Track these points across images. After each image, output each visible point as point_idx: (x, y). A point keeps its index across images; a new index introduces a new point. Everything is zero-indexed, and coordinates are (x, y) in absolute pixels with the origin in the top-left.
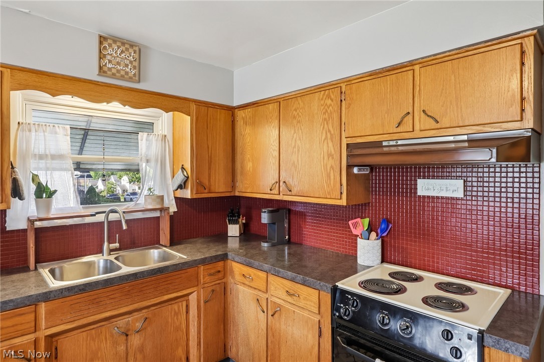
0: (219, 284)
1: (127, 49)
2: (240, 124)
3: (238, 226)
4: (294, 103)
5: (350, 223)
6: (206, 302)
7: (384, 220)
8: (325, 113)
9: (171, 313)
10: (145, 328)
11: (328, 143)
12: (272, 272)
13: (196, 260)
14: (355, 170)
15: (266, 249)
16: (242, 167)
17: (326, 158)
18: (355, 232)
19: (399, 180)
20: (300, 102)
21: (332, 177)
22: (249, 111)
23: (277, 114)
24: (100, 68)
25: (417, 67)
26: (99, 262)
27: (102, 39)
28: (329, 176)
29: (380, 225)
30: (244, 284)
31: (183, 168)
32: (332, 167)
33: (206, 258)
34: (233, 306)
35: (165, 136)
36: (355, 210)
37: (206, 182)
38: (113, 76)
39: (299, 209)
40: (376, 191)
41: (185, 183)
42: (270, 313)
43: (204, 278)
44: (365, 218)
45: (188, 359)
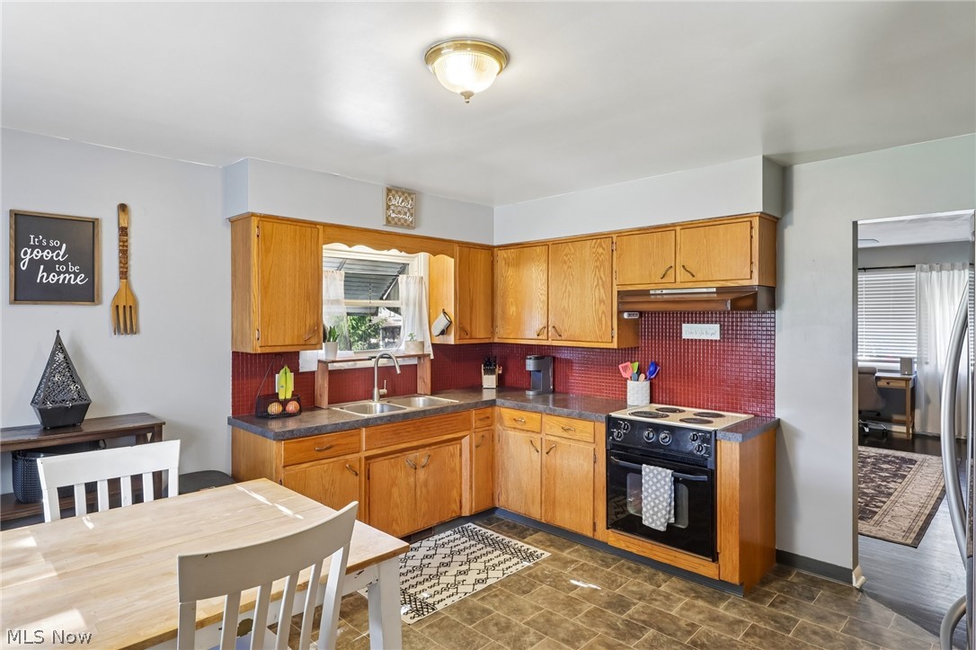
0: (488, 430)
1: (406, 198)
2: (500, 266)
3: (494, 376)
4: (564, 248)
5: (620, 366)
6: (477, 447)
7: (652, 363)
8: (596, 261)
9: (448, 454)
10: (429, 465)
11: (599, 290)
12: (548, 412)
13: (468, 404)
14: (626, 315)
15: (531, 397)
16: (503, 312)
17: (598, 303)
18: (625, 375)
19: (666, 325)
20: (571, 248)
21: (604, 322)
22: (511, 253)
23: (545, 257)
24: (387, 218)
25: (678, 228)
26: (376, 406)
27: (389, 190)
28: (600, 320)
29: (649, 368)
30: (515, 428)
31: (445, 313)
32: (603, 312)
33: (477, 403)
34: (503, 453)
35: (422, 278)
36: (625, 353)
37: (468, 328)
38: (396, 225)
39: (565, 355)
40: (645, 336)
41: (448, 327)
42: (544, 452)
43: (475, 423)
44: (635, 361)
45: (461, 502)
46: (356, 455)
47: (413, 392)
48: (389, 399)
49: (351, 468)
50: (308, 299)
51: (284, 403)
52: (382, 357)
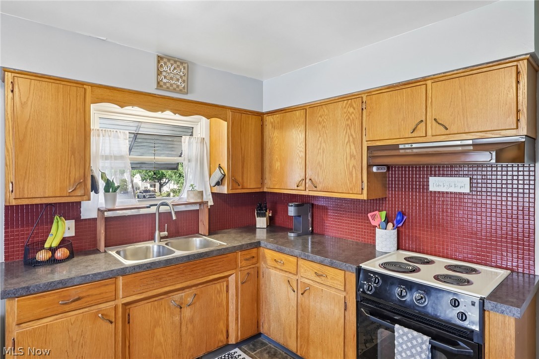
0: (253, 268)
1: (178, 66)
2: (268, 128)
3: (265, 219)
4: (319, 110)
5: (369, 215)
6: (243, 283)
7: (399, 213)
8: (347, 120)
9: (215, 292)
10: (195, 303)
11: (350, 146)
12: (302, 257)
13: (235, 247)
14: (375, 169)
15: (292, 238)
16: (270, 167)
17: (349, 158)
18: (373, 223)
19: (412, 178)
20: (325, 110)
21: (354, 175)
22: (277, 117)
23: (303, 120)
24: (158, 83)
25: (429, 83)
26: (153, 247)
27: (160, 58)
28: (351, 174)
29: (396, 217)
30: (275, 268)
31: (220, 167)
32: (354, 166)
33: (243, 245)
34: (266, 287)
35: (203, 139)
36: (374, 204)
37: (239, 179)
38: (168, 89)
39: (321, 203)
40: (392, 187)
41: (222, 180)
42: (300, 292)
43: (241, 262)
44: (382, 210)
45: (227, 331)
46: (113, 303)
47: (195, 232)
48: (169, 240)
49: (105, 317)
50: (73, 153)
51: (53, 250)
52: (163, 204)
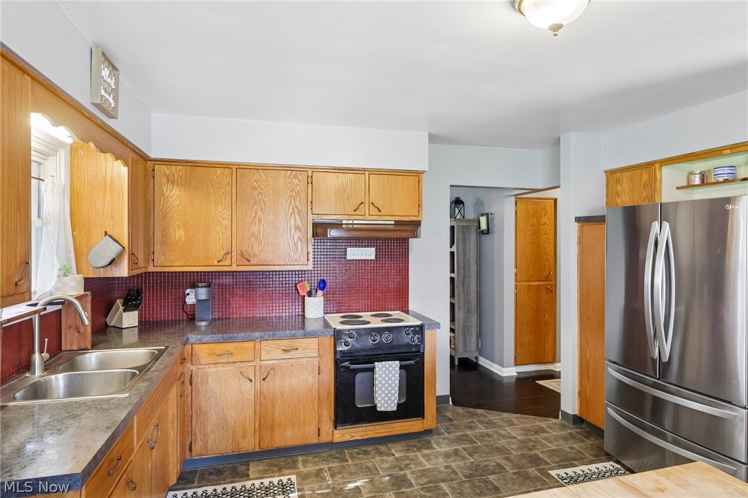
1: (110, 73)
3: (136, 313)
4: (254, 174)
6: (181, 396)
7: (323, 281)
8: (292, 191)
17: (293, 230)
18: (302, 293)
19: (333, 249)
20: (263, 175)
21: (299, 247)
23: (227, 180)
25: (367, 173)
28: (296, 245)
30: (216, 363)
31: (110, 236)
32: (299, 238)
35: (64, 186)
37: (136, 255)
42: (259, 379)
